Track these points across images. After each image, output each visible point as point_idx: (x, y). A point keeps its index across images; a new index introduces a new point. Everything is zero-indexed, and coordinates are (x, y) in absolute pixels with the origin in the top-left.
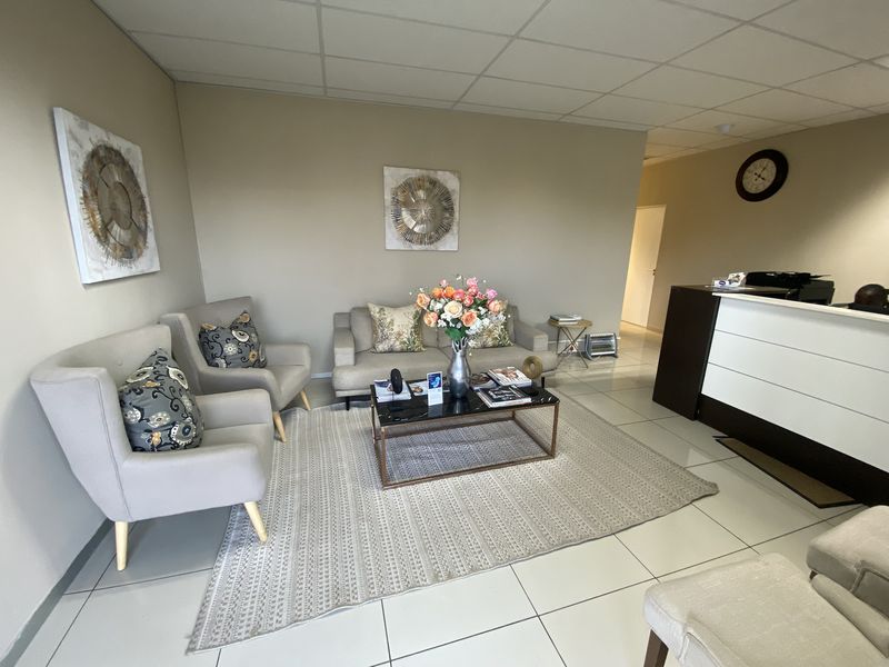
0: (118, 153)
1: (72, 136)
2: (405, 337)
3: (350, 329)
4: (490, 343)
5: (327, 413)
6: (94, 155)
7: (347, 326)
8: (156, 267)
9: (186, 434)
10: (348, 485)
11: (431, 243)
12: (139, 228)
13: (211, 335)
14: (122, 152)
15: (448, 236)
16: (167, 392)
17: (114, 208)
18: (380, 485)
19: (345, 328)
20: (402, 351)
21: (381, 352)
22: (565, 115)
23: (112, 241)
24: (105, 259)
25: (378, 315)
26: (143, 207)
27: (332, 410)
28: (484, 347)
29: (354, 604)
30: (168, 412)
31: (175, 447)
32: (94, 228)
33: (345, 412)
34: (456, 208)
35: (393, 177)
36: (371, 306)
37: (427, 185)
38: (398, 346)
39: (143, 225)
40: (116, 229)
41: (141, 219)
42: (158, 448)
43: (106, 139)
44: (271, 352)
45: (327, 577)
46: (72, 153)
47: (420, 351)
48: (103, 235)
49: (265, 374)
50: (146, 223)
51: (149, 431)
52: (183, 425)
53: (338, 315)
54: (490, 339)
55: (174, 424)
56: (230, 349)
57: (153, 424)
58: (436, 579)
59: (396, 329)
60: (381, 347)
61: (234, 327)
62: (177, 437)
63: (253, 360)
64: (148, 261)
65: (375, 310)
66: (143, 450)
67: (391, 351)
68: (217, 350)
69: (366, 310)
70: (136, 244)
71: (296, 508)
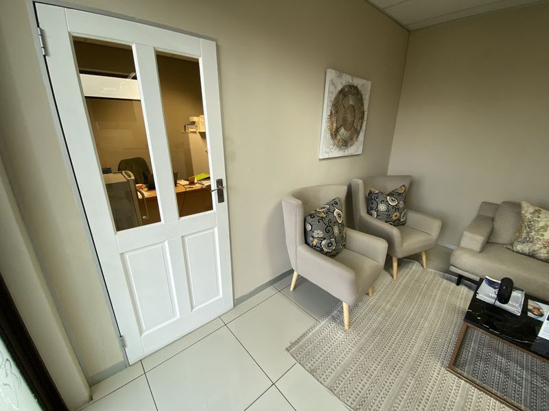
0: (356, 88)
1: (332, 83)
3: (493, 219)
5: (437, 277)
6: (342, 91)
7: (490, 215)
8: (360, 152)
9: (328, 246)
10: (419, 341)
12: (356, 130)
13: (374, 195)
14: (359, 87)
16: (326, 221)
17: (345, 120)
18: (446, 363)
19: (487, 218)
20: (546, 261)
21: (518, 252)
23: (338, 137)
24: (331, 147)
25: (529, 216)
26: (362, 118)
27: (444, 277)
30: (323, 231)
31: (321, 251)
32: (331, 131)
33: (454, 285)
36: (524, 204)
38: (542, 254)
39: (359, 128)
40: (342, 130)
41: (359, 124)
42: (314, 247)
43: (351, 81)
44: (412, 217)
46: (330, 92)
48: (334, 134)
49: (394, 231)
50: (361, 126)
51: (313, 237)
52: (329, 241)
53: (485, 204)
55: (324, 239)
56: (382, 207)
57: (315, 234)
60: (519, 247)
61: (391, 194)
62: (324, 246)
63: (394, 218)
64: (356, 148)
65: (528, 211)
66: (309, 245)
68: (374, 206)
69: (516, 207)
70: (352, 139)
71: (374, 326)
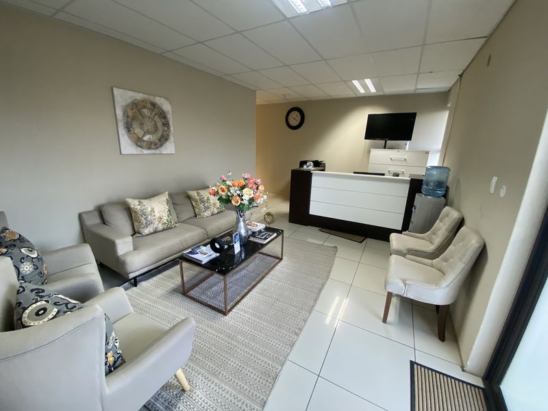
2: (165, 219)
3: (104, 223)
4: (216, 211)
11: (157, 148)
15: (167, 143)
20: (164, 230)
22: (226, 75)
28: (213, 215)
29: (280, 371)
34: (171, 124)
35: (123, 97)
36: (130, 201)
37: (149, 105)
38: (160, 227)
45: (252, 373)
47: (175, 227)
54: (215, 209)
56: (27, 268)
58: (297, 335)
59: (157, 215)
60: (146, 231)
62: (119, 349)
63: (46, 273)
65: (135, 204)
67: (156, 232)
69: (123, 204)
